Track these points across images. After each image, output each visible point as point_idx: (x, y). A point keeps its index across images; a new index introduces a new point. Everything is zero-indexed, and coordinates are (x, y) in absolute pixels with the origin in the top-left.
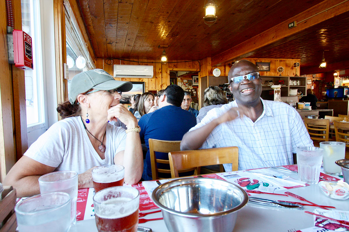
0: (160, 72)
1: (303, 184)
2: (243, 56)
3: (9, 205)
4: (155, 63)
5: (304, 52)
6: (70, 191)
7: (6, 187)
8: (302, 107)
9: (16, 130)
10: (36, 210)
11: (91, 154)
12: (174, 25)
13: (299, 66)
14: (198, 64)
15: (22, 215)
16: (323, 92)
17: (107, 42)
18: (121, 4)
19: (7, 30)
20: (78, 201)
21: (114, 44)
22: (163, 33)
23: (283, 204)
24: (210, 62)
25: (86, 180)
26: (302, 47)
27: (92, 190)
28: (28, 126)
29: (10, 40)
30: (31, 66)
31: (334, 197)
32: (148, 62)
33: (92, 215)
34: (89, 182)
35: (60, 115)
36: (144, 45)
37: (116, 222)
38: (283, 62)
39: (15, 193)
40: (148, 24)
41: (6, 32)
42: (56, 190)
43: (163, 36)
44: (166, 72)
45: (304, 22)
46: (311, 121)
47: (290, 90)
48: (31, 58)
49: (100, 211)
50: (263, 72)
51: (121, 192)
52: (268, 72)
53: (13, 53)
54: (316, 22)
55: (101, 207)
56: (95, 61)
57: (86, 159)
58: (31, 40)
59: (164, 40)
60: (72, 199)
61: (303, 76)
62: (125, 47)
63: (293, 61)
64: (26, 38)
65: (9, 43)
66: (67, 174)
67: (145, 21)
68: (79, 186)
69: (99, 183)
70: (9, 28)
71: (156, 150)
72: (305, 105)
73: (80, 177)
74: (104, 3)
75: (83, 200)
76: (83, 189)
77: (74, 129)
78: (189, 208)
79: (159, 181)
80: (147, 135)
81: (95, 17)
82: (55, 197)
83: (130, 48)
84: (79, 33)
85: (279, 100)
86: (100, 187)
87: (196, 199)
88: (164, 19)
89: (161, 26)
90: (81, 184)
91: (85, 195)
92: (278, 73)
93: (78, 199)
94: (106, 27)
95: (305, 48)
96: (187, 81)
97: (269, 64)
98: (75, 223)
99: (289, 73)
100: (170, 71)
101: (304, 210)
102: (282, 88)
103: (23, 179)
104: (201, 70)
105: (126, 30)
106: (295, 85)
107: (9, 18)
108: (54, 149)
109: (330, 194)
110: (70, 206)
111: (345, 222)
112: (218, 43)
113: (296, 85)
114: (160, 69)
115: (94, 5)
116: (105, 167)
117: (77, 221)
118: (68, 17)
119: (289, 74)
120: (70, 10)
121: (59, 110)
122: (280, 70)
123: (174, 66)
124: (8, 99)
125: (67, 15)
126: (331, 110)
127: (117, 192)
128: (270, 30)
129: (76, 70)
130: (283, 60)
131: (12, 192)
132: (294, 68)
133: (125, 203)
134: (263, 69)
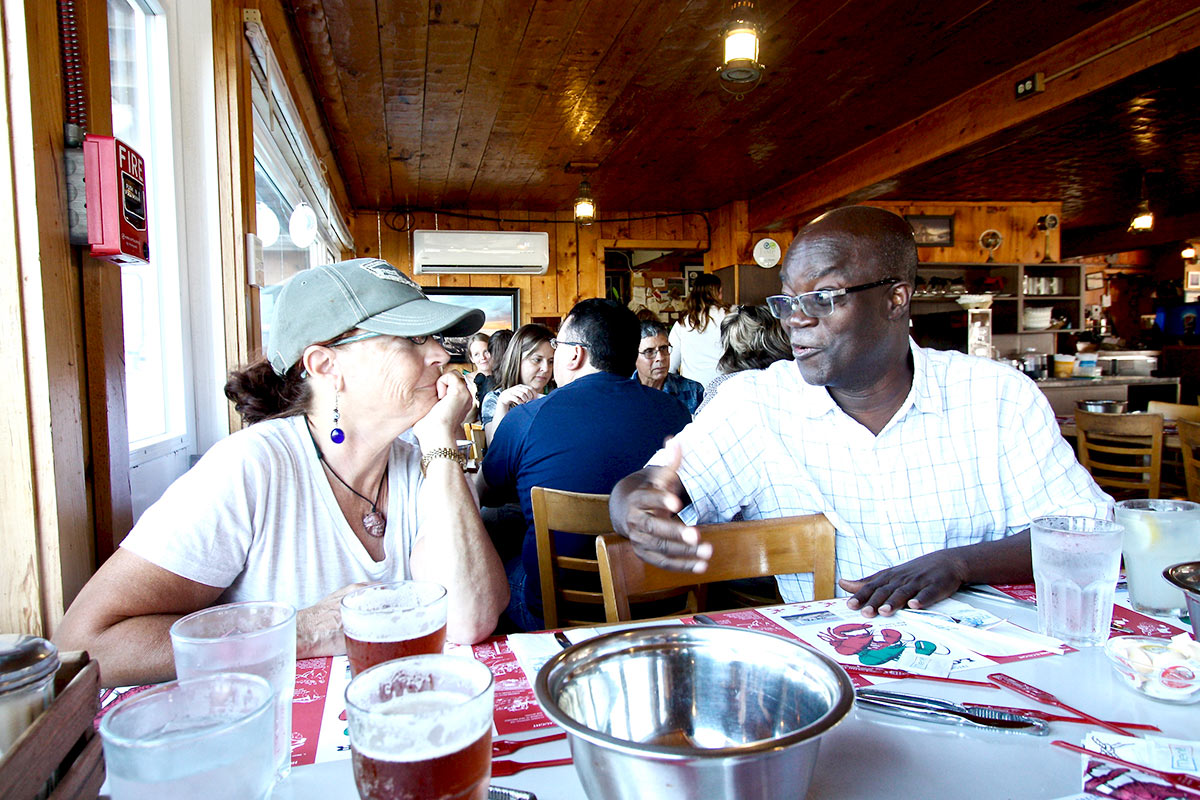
0: (573, 254)
1: (1053, 645)
2: (859, 196)
3: (78, 714)
4: (556, 222)
5: (1072, 178)
6: (271, 669)
7: (68, 656)
8: (1069, 372)
9: (95, 462)
10: (163, 731)
11: (338, 544)
12: (617, 93)
13: (1058, 225)
14: (704, 224)
15: (121, 748)
16: (1143, 317)
17: (391, 156)
18: (436, 26)
19: (65, 137)
20: (296, 701)
21: (415, 161)
22: (582, 120)
23: (980, 714)
24: (745, 217)
25: (324, 631)
26: (1067, 162)
27: (340, 664)
28: (133, 447)
29: (75, 169)
30: (144, 253)
31: (1157, 692)
32: (529, 221)
33: (341, 748)
34: (333, 638)
35: (237, 409)
36: (517, 162)
37: (418, 773)
38: (998, 214)
39: (95, 675)
40: (529, 92)
41: (62, 142)
42: (226, 666)
43: (582, 130)
44: (594, 254)
45: (1072, 74)
46: (1097, 420)
47: (1025, 313)
48: (142, 224)
49: (368, 736)
50: (928, 249)
51: (434, 675)
52: (948, 251)
53: (84, 210)
54: (1111, 76)
55: (369, 724)
56: (352, 221)
57: (324, 559)
58: (143, 166)
59: (586, 145)
60: (276, 695)
61: (1070, 263)
62: (452, 169)
63: (1036, 209)
64: (125, 162)
65: (72, 179)
66: (261, 611)
67: (519, 82)
68: (299, 651)
69: (363, 643)
70: (72, 128)
71: (558, 526)
72: (1078, 362)
73: (303, 619)
74: (380, 27)
75: (312, 698)
76: (313, 658)
77: (284, 460)
78: (659, 728)
79: (565, 633)
80: (524, 474)
81: (349, 72)
82: (222, 688)
83: (469, 175)
84: (298, 130)
85: (987, 345)
86: (369, 655)
87: (682, 696)
88: (583, 73)
89: (574, 98)
90: (306, 642)
91: (321, 682)
92: (981, 252)
93: (298, 693)
94: (388, 105)
95: (1077, 164)
96: (663, 282)
97: (950, 221)
98: (285, 774)
99: (1021, 251)
100: (606, 249)
101: (1052, 738)
102: (995, 305)
103: (118, 629)
104: (714, 246)
105: (457, 113)
106: (1042, 293)
107: (72, 96)
108: (219, 529)
109: (1144, 683)
110: (273, 719)
111: (1189, 779)
112: (769, 152)
113: (1047, 293)
114: (571, 244)
115: (348, 33)
116: (383, 588)
117: (292, 766)
118: (260, 77)
119: (1020, 257)
120: (268, 54)
121: (232, 393)
122: (991, 241)
123: (619, 234)
124: (70, 364)
125: (258, 71)
126: (1173, 379)
127: (421, 675)
128: (951, 105)
129: (286, 249)
130: (1001, 208)
131: (88, 673)
132: (1039, 232)
133: (446, 711)
134: (930, 237)
